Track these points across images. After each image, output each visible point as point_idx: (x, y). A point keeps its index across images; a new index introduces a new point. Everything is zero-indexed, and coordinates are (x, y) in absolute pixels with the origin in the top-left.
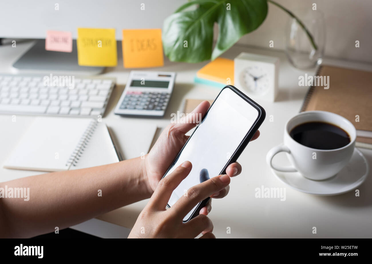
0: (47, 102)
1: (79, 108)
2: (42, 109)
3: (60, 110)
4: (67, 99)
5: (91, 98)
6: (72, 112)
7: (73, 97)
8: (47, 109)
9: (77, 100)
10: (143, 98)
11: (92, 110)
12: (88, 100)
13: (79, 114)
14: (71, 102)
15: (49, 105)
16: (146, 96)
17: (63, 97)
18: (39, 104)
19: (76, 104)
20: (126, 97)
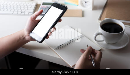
0: (13, 10)
1: (25, 12)
2: (11, 13)
3: (18, 13)
4: (20, 9)
5: (29, 9)
6: (22, 13)
7: (22, 8)
8: (13, 13)
9: (24, 9)
10: (47, 9)
11: (29, 13)
12: (27, 9)
13: (25, 14)
14: (22, 10)
15: (14, 11)
16: (48, 8)
17: (19, 8)
18: (11, 11)
19: (23, 11)
20: (41, 8)
